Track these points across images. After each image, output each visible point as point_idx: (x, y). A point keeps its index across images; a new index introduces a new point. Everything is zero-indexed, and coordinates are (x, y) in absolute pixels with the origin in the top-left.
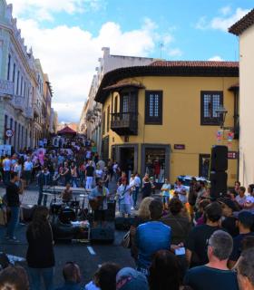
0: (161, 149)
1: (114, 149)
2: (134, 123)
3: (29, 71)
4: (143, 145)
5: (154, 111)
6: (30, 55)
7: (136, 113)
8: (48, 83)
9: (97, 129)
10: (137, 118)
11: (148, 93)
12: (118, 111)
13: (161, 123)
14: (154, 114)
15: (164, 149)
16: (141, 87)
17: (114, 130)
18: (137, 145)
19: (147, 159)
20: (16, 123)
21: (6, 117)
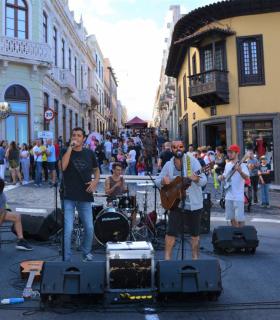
0: (265, 121)
1: (196, 129)
2: (224, 85)
3: (80, 44)
4: (237, 117)
5: (251, 67)
6: (79, 25)
7: (225, 72)
8: (110, 69)
9: (171, 114)
10: (226, 79)
11: (241, 41)
12: (198, 72)
13: (263, 83)
14: (251, 70)
15: (271, 121)
16: (229, 34)
17: (194, 99)
18: (229, 117)
19: (245, 136)
20: (64, 107)
21: (46, 95)
